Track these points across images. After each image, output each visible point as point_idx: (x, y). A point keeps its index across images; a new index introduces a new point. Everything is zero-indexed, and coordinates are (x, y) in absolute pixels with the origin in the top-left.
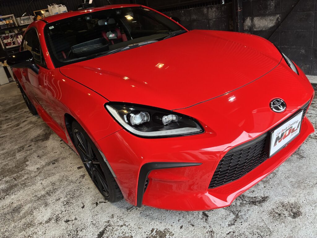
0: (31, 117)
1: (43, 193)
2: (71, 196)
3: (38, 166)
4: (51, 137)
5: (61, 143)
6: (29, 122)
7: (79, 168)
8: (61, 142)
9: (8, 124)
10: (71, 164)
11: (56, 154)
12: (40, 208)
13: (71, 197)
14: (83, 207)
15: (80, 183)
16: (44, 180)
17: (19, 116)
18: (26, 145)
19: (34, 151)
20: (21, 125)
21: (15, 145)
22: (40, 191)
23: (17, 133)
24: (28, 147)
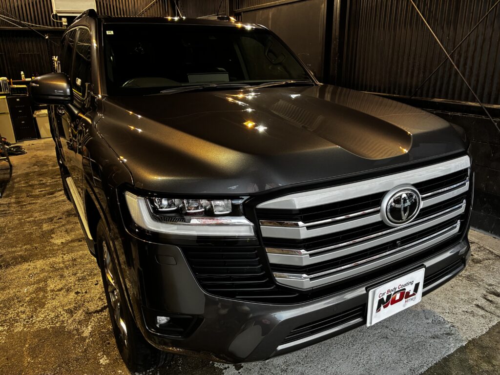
3: (64, 241)
12: (55, 278)
13: (88, 274)
16: (66, 255)
18: (56, 217)
19: (63, 225)
20: (56, 194)
21: (44, 214)
22: (60, 263)
23: (50, 201)
24: (58, 219)
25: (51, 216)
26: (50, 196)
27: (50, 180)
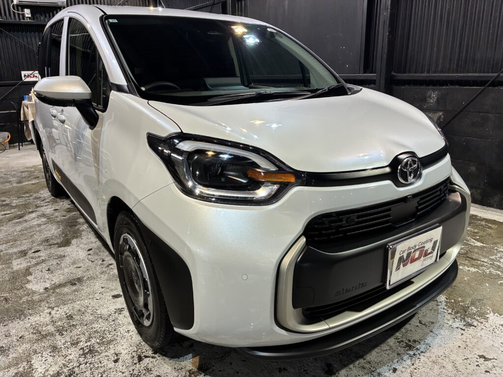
0: (44, 207)
1: (51, 329)
2: (98, 341)
3: (48, 285)
4: (74, 241)
5: (90, 254)
6: (40, 214)
7: (115, 297)
8: (89, 252)
9: (5, 213)
10: (102, 288)
11: (79, 269)
12: (44, 353)
13: (97, 343)
14: (116, 361)
15: (114, 321)
16: (55, 309)
17: (23, 203)
18: (31, 249)
19: (43, 261)
20: (26, 218)
21: (12, 246)
22: (47, 325)
23: (19, 228)
24: (34, 252)
25: (23, 248)
26: (18, 220)
27: (16, 200)
